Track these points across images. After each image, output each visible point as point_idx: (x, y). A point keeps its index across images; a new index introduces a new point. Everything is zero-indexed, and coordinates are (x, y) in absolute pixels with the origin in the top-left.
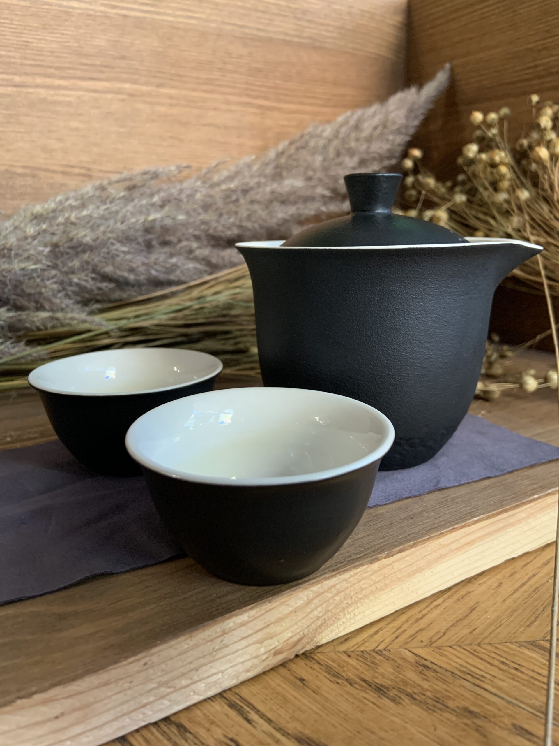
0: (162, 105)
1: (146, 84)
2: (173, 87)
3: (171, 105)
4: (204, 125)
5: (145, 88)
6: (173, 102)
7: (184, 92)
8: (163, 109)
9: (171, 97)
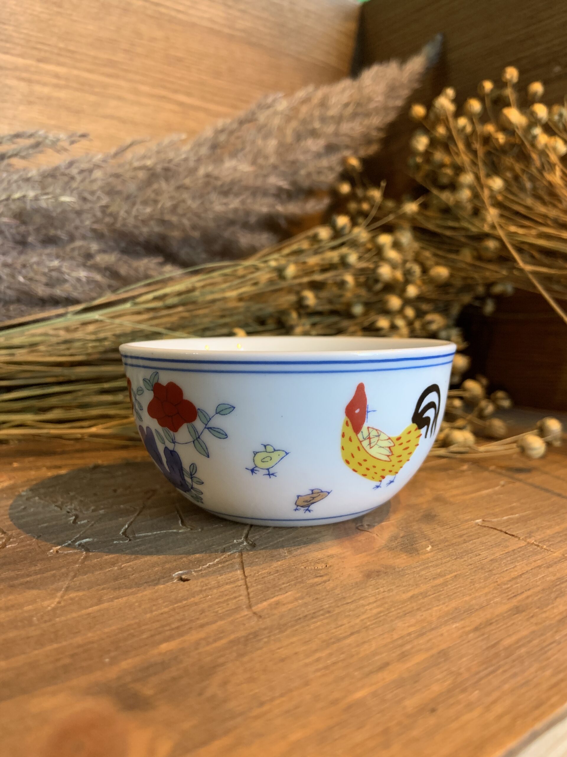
0: (45, 84)
1: (22, 56)
2: (59, 64)
3: (57, 86)
4: (106, 117)
5: (20, 61)
6: (62, 82)
7: (75, 72)
8: (46, 90)
9: (57, 76)
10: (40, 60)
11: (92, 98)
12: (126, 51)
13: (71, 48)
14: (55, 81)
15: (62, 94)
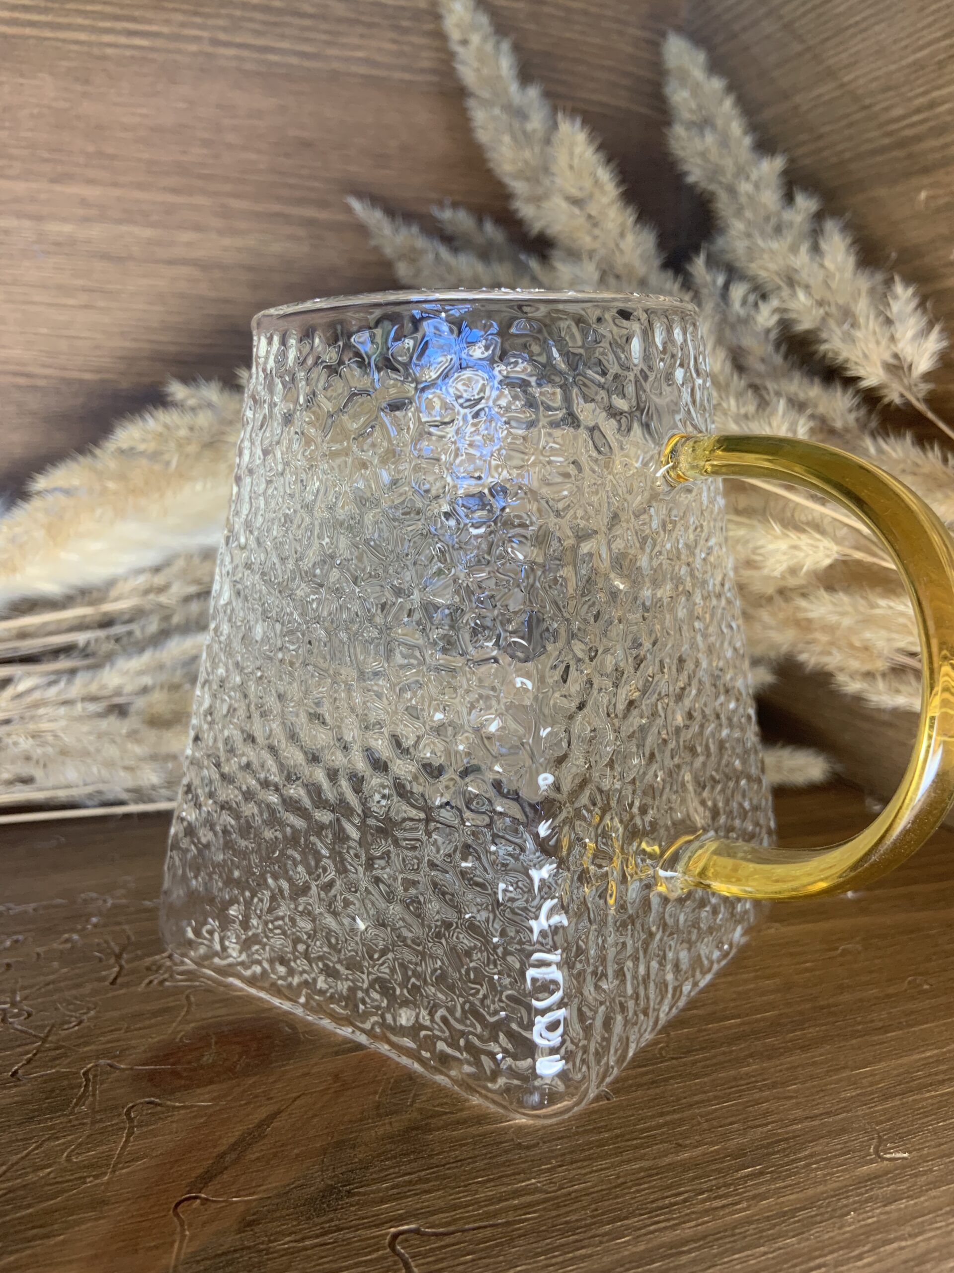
10: (54, 181)
11: (148, 233)
12: (206, 143)
13: (110, 150)
14: (81, 212)
15: (95, 232)
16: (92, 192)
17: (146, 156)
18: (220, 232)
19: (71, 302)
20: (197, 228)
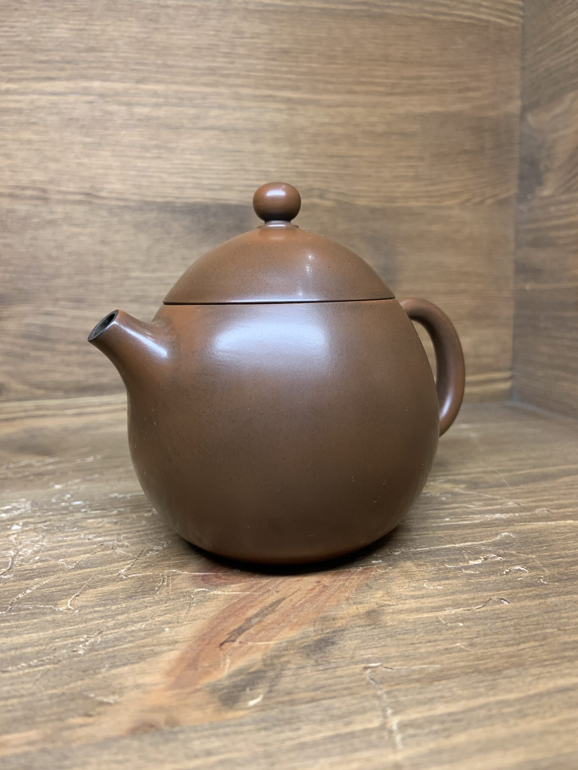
16: (159, 88)
17: (191, 64)
18: (234, 109)
19: (149, 155)
20: (221, 107)
